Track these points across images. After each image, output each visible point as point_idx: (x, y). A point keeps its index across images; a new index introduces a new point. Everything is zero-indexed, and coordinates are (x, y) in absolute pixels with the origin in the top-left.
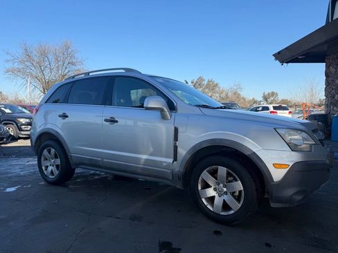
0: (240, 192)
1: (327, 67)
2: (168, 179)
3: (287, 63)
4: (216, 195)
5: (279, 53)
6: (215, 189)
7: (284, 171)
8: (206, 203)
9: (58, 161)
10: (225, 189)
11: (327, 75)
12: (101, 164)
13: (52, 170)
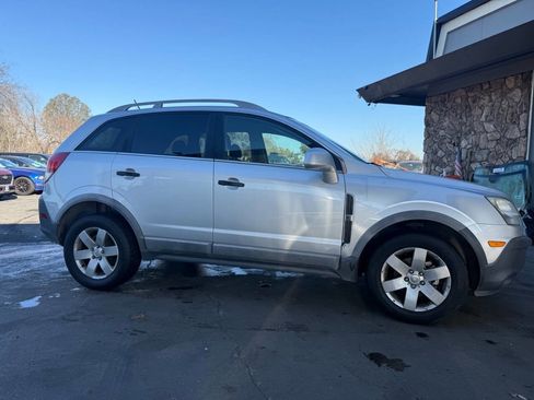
0: (444, 279)
1: (428, 113)
2: (332, 270)
3: (376, 102)
4: (408, 287)
5: (367, 87)
6: (406, 279)
7: (499, 250)
8: (392, 299)
9: (114, 251)
10: (422, 278)
11: (427, 123)
12: (208, 251)
13: (98, 266)
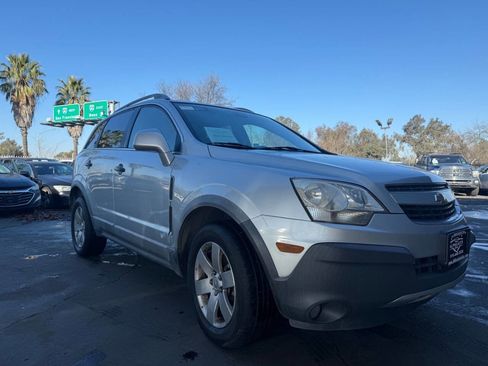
0: (232, 289)
4: (212, 292)
6: (211, 282)
8: (202, 304)
10: (221, 283)
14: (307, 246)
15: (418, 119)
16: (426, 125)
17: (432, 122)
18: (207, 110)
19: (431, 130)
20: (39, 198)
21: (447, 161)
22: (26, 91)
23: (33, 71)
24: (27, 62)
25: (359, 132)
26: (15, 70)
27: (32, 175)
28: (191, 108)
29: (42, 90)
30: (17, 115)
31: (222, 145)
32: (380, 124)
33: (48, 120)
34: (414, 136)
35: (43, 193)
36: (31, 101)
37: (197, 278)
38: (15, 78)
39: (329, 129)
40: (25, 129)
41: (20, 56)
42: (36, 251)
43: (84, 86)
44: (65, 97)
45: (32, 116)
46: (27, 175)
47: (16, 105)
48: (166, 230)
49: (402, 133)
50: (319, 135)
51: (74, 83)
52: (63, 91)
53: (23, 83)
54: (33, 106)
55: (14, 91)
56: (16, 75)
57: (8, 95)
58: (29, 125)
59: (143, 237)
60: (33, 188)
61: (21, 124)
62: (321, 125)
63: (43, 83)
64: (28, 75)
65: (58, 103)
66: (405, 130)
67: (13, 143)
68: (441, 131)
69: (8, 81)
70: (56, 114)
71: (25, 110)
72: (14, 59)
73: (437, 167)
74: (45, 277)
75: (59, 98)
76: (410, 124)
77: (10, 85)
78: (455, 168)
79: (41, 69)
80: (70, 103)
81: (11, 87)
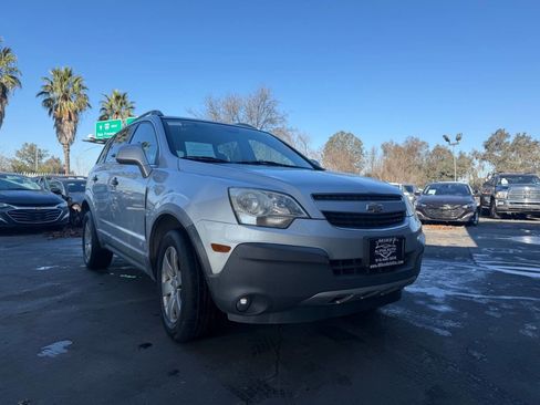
7: (226, 258)
14: (233, 246)
15: (501, 134)
16: (511, 140)
17: (518, 137)
18: (196, 126)
19: (516, 147)
20: (68, 215)
21: (520, 182)
22: (69, 106)
23: (76, 85)
24: (70, 75)
25: (431, 149)
26: (57, 84)
27: (64, 193)
28: (179, 124)
29: (84, 105)
30: (59, 130)
31: (197, 159)
32: (447, 140)
33: (90, 136)
34: (496, 154)
35: (72, 211)
36: (74, 116)
37: (164, 281)
38: (57, 94)
39: (397, 145)
40: (67, 146)
41: (63, 70)
42: (49, 263)
43: (128, 100)
44: (109, 112)
45: (74, 132)
46: (58, 192)
47: (59, 120)
48: (143, 238)
49: (483, 151)
50: (385, 152)
51: (118, 98)
52: (107, 107)
53: (65, 98)
54: (76, 122)
55: (57, 106)
56: (59, 90)
57: (51, 110)
58: (71, 142)
59: (129, 246)
60: (62, 205)
61: (64, 140)
62: (388, 141)
63: (86, 97)
64: (71, 89)
65: (101, 119)
66: (486, 147)
67: (57, 161)
68: (529, 147)
69: (51, 96)
70: (98, 131)
71: (67, 126)
72: (57, 73)
73: (506, 188)
74: (48, 284)
75: (103, 113)
76: (491, 140)
77: (52, 100)
78: (527, 188)
79: (84, 84)
80: (112, 119)
81: (53, 102)
